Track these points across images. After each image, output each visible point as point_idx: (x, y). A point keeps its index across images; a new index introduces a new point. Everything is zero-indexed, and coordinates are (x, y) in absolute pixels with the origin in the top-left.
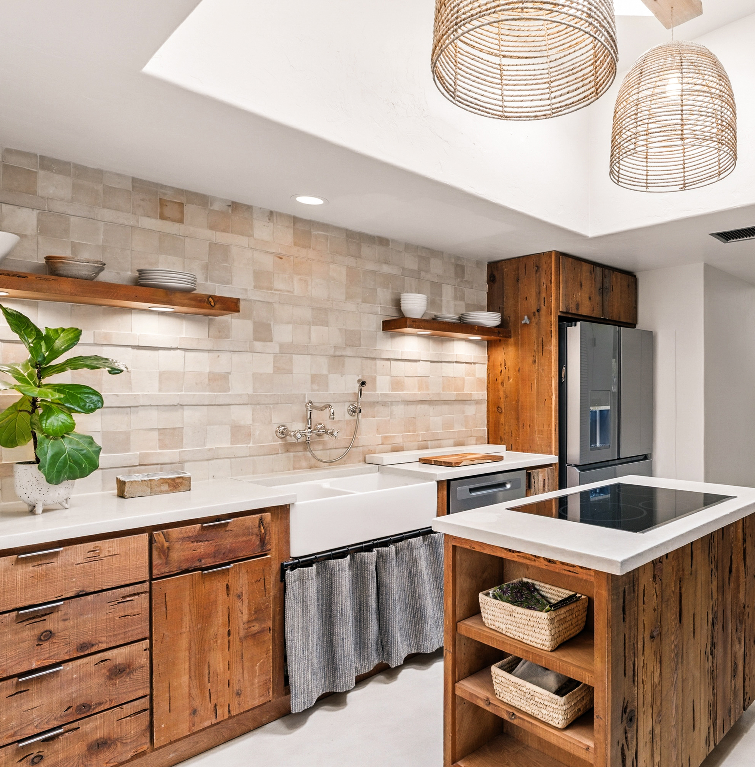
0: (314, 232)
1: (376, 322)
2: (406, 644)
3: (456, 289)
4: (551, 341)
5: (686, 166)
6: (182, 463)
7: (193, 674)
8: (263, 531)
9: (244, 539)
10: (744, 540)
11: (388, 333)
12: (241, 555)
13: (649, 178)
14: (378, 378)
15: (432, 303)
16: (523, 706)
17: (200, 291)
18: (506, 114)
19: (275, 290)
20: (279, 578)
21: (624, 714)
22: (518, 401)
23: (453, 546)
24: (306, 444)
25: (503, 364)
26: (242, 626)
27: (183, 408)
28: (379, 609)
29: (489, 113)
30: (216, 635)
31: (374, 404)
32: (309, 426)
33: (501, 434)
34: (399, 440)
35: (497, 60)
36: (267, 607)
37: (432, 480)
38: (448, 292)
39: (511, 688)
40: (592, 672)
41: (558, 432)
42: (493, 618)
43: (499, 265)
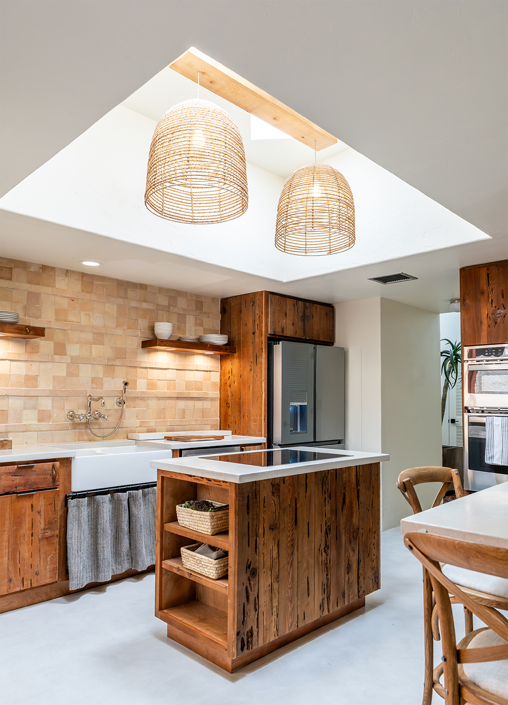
0: (96, 282)
1: (137, 342)
2: (150, 557)
3: (196, 318)
4: (262, 355)
5: (331, 238)
6: (7, 432)
7: (10, 556)
8: (54, 473)
9: (43, 477)
10: (358, 484)
11: (146, 349)
12: (41, 486)
13: (307, 246)
14: (138, 380)
15: (177, 328)
16: (196, 568)
17: (21, 323)
18: (194, 221)
19: (68, 322)
20: (64, 503)
21: (248, 569)
22: (240, 399)
23: (162, 477)
24: (87, 424)
25: (230, 372)
26: (40, 531)
27: (8, 398)
28: (130, 532)
29: (184, 221)
30: (24, 535)
31: (135, 398)
32: (89, 412)
33: (229, 423)
34: (152, 424)
35: (189, 190)
36: (56, 521)
37: (169, 449)
38: (190, 320)
39: (190, 558)
40: (228, 543)
41: (266, 421)
42: (183, 519)
43: (229, 300)
